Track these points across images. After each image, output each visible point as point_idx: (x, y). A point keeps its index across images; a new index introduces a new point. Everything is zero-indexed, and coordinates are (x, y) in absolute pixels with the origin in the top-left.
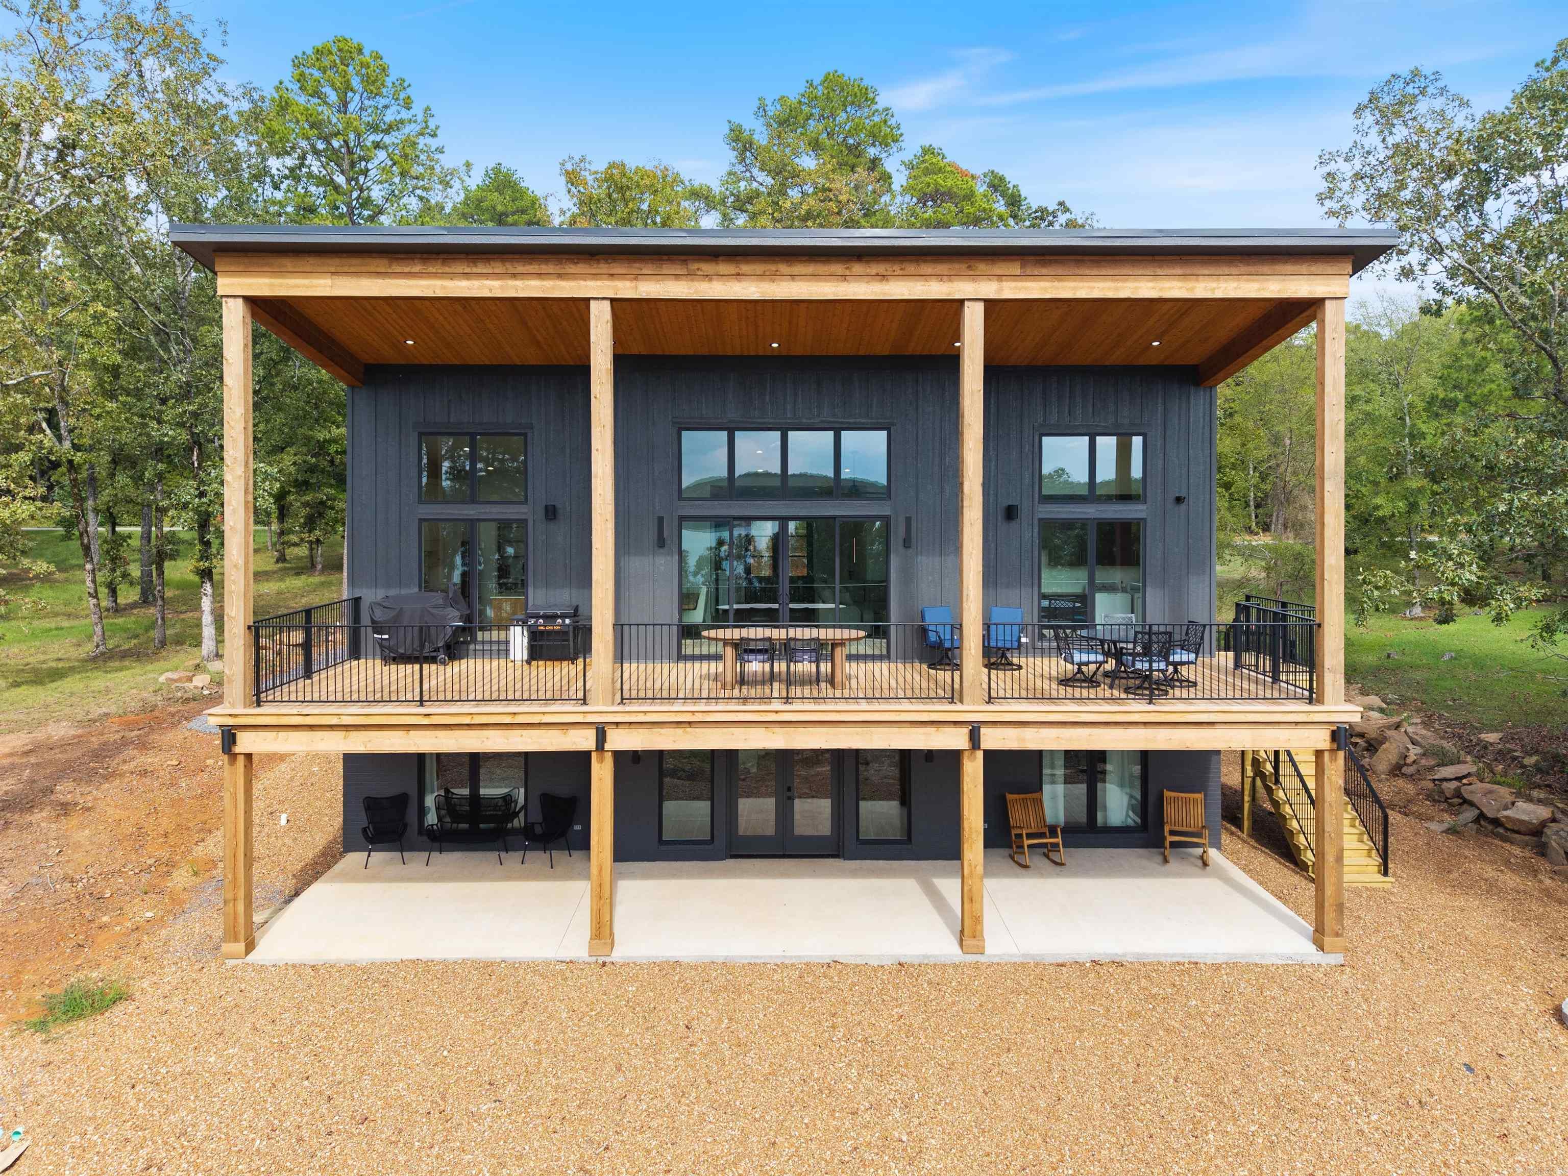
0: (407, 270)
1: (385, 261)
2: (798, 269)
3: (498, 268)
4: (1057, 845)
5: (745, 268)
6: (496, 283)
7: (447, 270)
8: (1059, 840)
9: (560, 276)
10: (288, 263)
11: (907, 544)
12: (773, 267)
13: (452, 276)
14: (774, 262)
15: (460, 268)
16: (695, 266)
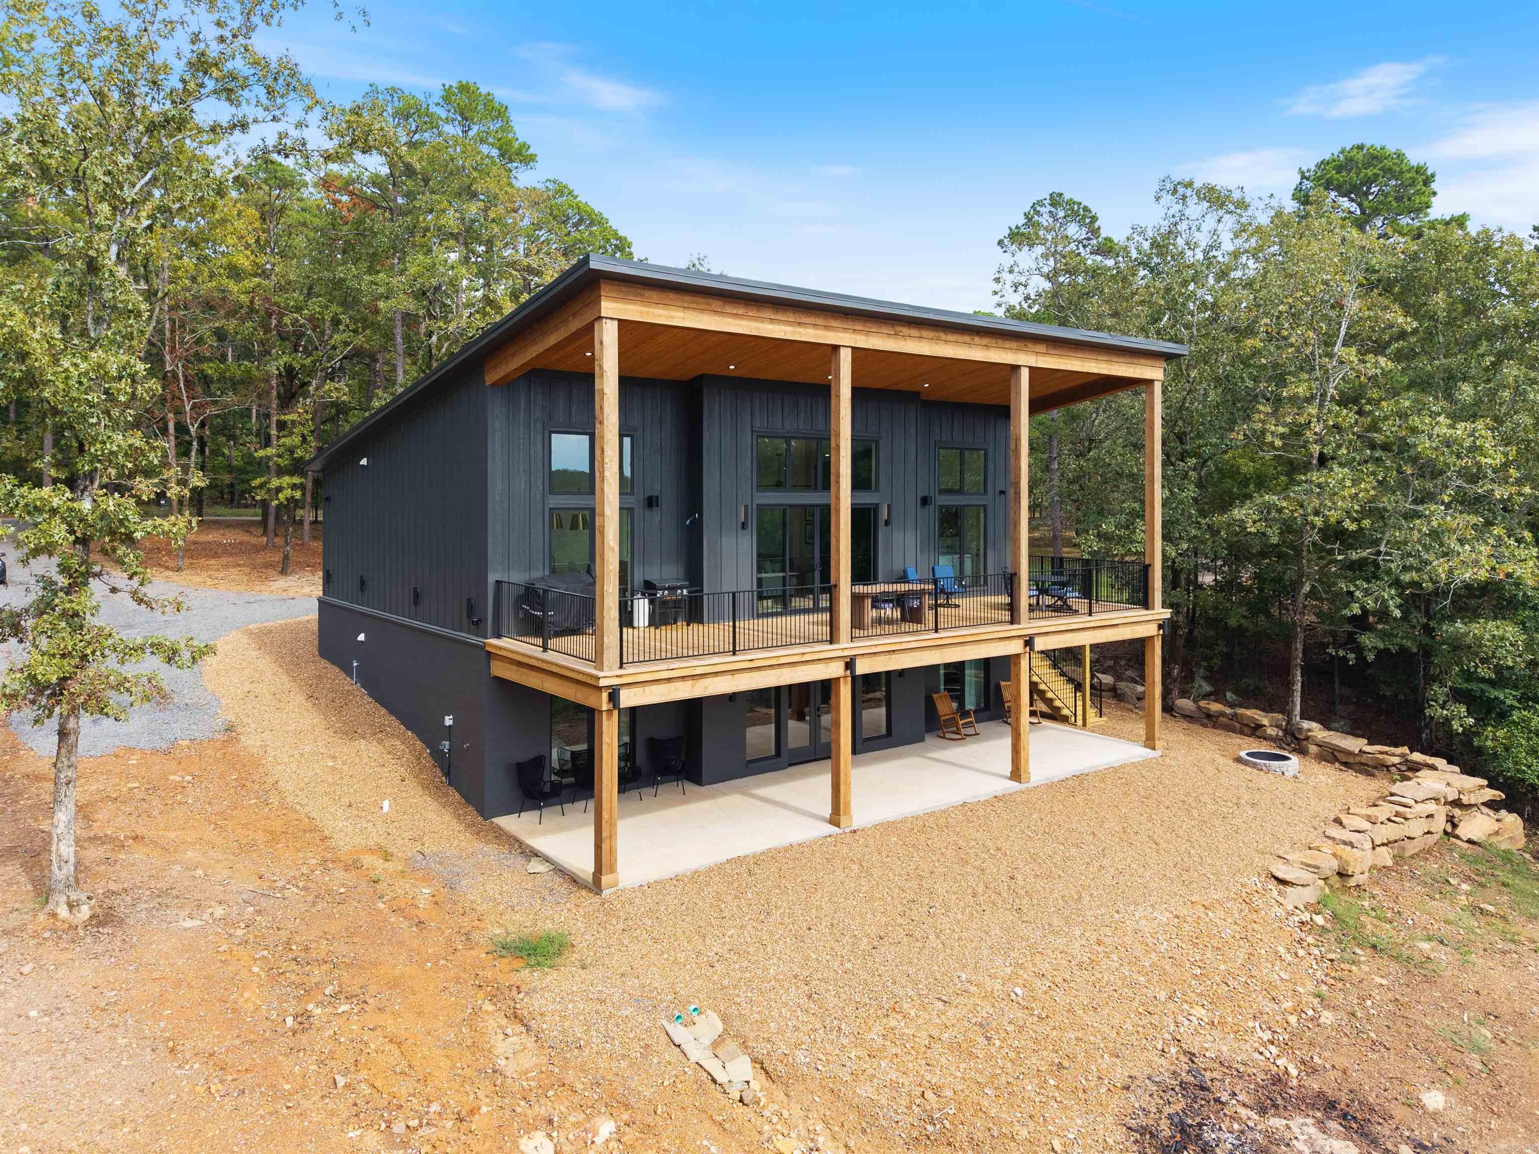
0: (735, 311)
1: (721, 303)
2: (950, 337)
3: (791, 317)
4: (971, 722)
5: (925, 333)
6: (789, 329)
7: (760, 315)
8: (972, 719)
9: (826, 328)
10: (654, 295)
11: (887, 523)
12: (937, 334)
13: (761, 320)
14: (937, 331)
15: (768, 314)
16: (899, 329)
